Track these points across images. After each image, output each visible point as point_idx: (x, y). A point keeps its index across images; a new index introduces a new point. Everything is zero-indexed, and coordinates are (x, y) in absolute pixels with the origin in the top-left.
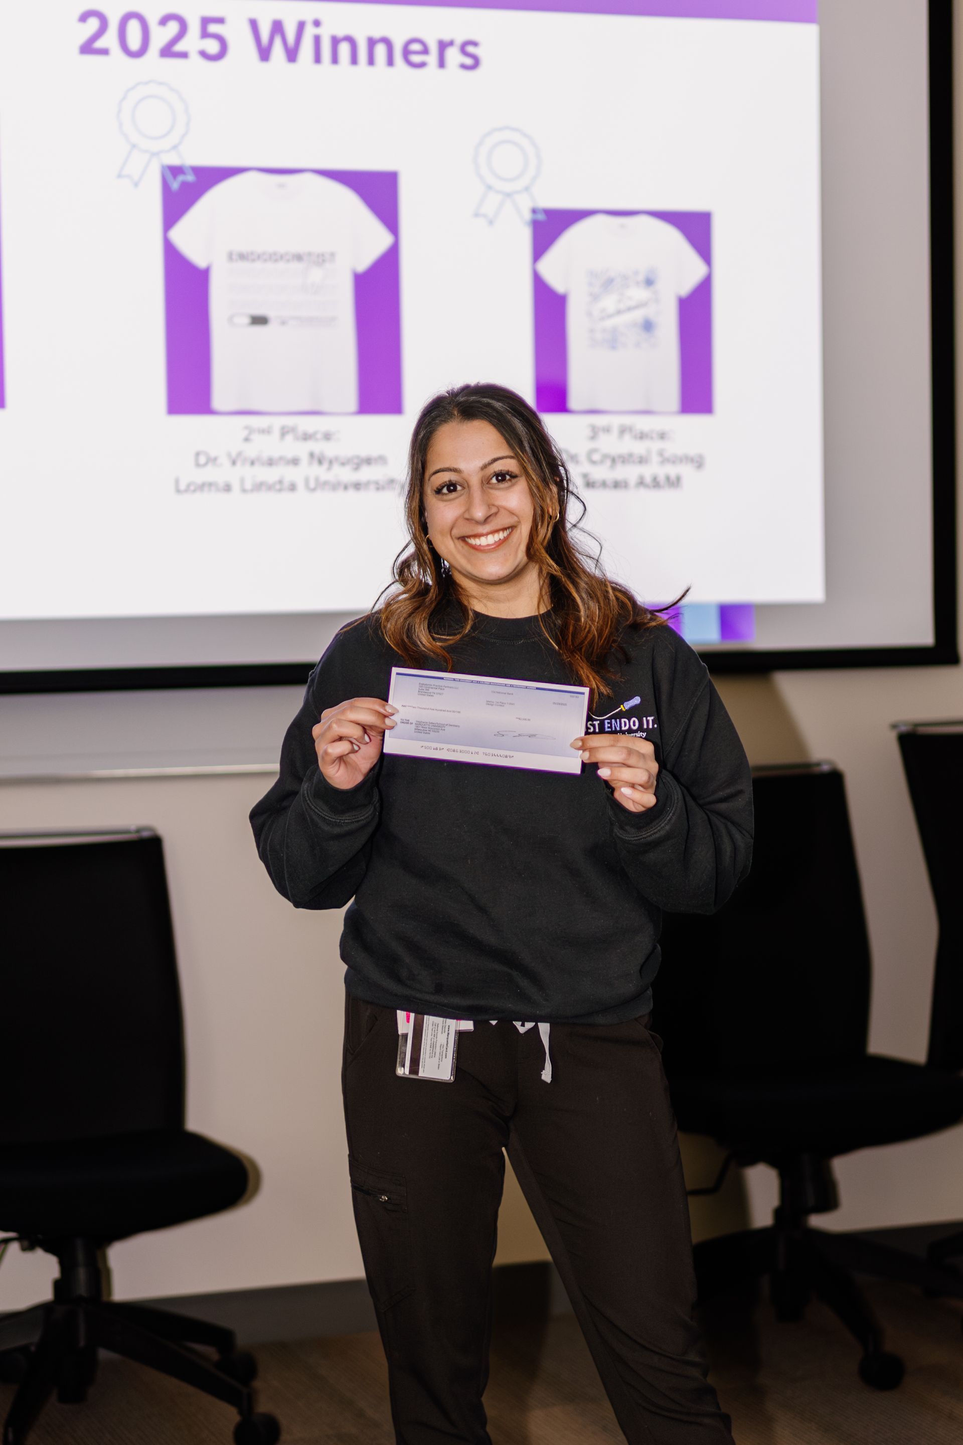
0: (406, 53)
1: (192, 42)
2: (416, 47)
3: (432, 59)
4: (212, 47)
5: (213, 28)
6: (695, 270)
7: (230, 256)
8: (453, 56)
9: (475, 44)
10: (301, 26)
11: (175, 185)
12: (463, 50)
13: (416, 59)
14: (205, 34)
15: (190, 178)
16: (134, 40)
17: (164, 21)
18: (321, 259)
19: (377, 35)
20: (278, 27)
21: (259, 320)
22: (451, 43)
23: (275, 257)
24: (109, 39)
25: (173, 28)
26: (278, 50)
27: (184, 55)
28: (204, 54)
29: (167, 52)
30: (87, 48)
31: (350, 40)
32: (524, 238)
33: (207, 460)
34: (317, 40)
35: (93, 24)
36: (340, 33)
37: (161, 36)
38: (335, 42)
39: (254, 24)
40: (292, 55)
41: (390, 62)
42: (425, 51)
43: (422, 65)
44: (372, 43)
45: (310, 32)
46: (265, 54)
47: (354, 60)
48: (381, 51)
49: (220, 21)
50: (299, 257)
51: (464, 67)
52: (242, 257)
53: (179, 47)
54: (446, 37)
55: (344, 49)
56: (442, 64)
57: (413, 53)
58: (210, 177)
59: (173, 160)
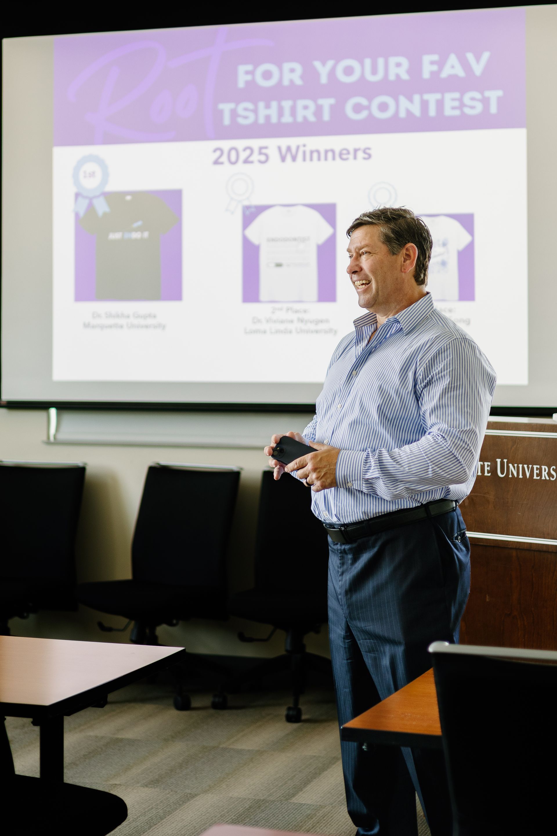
0: (341, 154)
1: (255, 157)
2: (345, 152)
3: (351, 156)
4: (263, 158)
5: (264, 151)
6: (466, 238)
7: (268, 240)
8: (360, 154)
9: (369, 149)
10: (298, 148)
11: (248, 213)
12: (365, 152)
13: (344, 157)
14: (260, 153)
15: (253, 210)
16: (233, 157)
17: (245, 150)
18: (304, 240)
19: (328, 148)
20: (289, 149)
21: (279, 265)
22: (359, 149)
23: (286, 240)
24: (224, 159)
25: (248, 152)
26: (289, 158)
27: (252, 162)
28: (261, 162)
29: (246, 161)
30: (216, 162)
31: (318, 152)
33: (256, 321)
34: (304, 153)
35: (218, 153)
36: (314, 148)
37: (243, 155)
38: (312, 152)
39: (279, 148)
40: (294, 159)
41: (334, 158)
42: (348, 153)
43: (346, 159)
44: (326, 152)
45: (301, 149)
46: (283, 159)
47: (319, 159)
48: (330, 155)
49: (266, 148)
50: (295, 239)
51: (365, 159)
52: (273, 240)
53: (251, 159)
54: (357, 147)
55: (315, 155)
56: (355, 158)
57: (343, 155)
58: (261, 209)
59: (246, 203)
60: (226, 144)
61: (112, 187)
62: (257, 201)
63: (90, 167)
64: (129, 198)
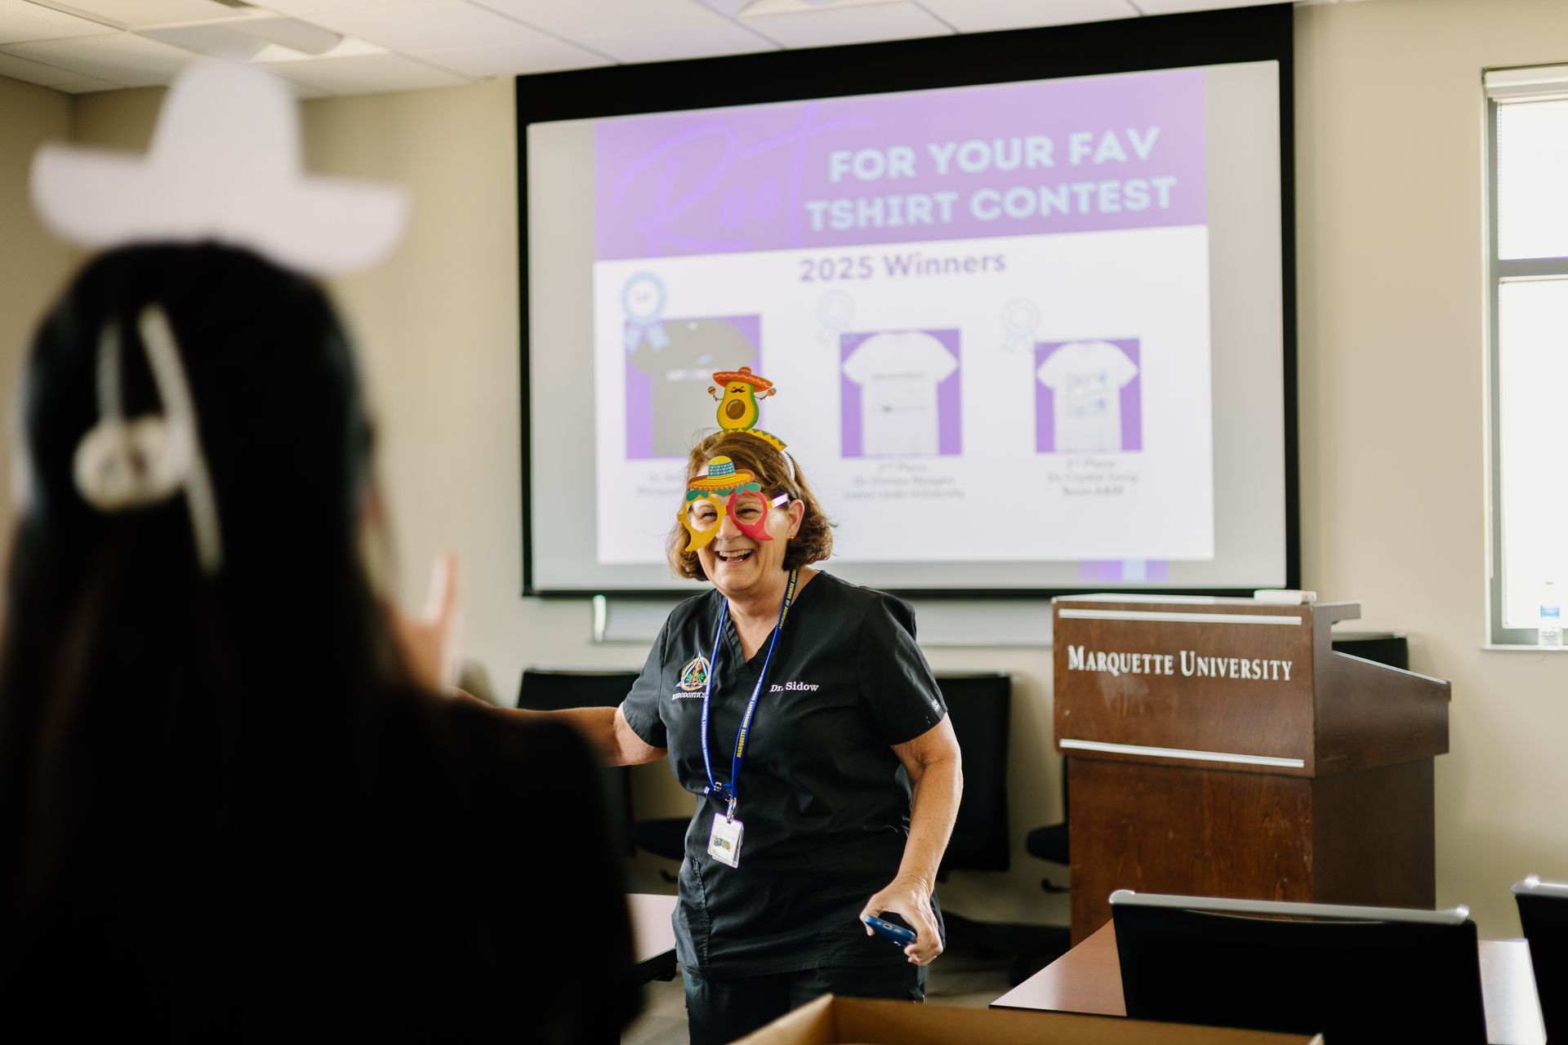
0: (965, 265)
1: (856, 270)
2: (970, 262)
3: (979, 267)
4: (864, 271)
5: (866, 262)
6: (1127, 370)
7: (873, 377)
8: (991, 264)
9: (1002, 257)
10: (910, 257)
11: (846, 342)
12: (996, 261)
13: (970, 268)
14: (862, 266)
15: (853, 338)
16: (827, 270)
17: (841, 261)
18: (919, 376)
19: (950, 257)
20: (898, 259)
21: (887, 409)
22: (989, 258)
23: (896, 377)
24: (815, 274)
25: (846, 264)
26: (898, 271)
27: (850, 277)
28: (863, 277)
29: (844, 276)
30: (806, 278)
31: (936, 262)
32: (1029, 358)
33: (859, 481)
34: (919, 265)
35: (807, 266)
36: (931, 258)
37: (840, 268)
38: (928, 263)
39: (886, 259)
40: (905, 271)
41: (957, 270)
42: (975, 263)
43: (973, 271)
44: (947, 262)
45: (915, 259)
46: (891, 271)
47: (938, 271)
48: (952, 266)
49: (868, 258)
50: (908, 376)
51: (996, 269)
52: (880, 377)
53: (849, 273)
54: (986, 255)
55: (933, 267)
56: (984, 268)
57: (968, 265)
58: (862, 337)
59: (845, 330)
60: (817, 254)
61: (672, 312)
62: (857, 327)
63: (642, 287)
64: (693, 326)
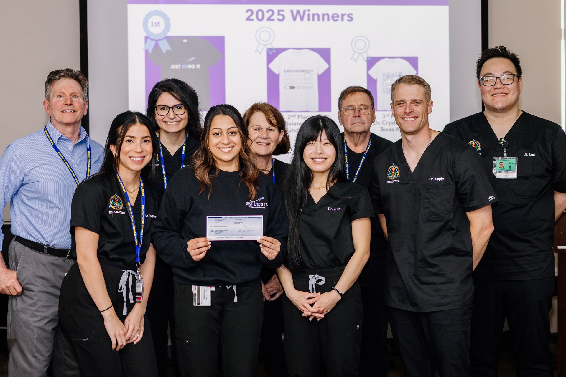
0: (333, 17)
1: (275, 16)
2: (335, 16)
3: (340, 19)
4: (281, 17)
5: (281, 13)
7: (285, 71)
8: (346, 18)
9: (352, 14)
10: (304, 11)
11: (270, 53)
12: (348, 16)
13: (335, 19)
14: (279, 14)
15: (275, 51)
16: (260, 16)
17: (268, 11)
18: (309, 71)
19: (325, 13)
20: (298, 12)
21: (292, 87)
22: (345, 14)
23: (297, 71)
24: (254, 17)
25: (270, 13)
26: (298, 18)
27: (273, 20)
28: (279, 20)
29: (269, 19)
30: (248, 19)
31: (318, 15)
32: (365, 65)
34: (309, 15)
35: (250, 13)
36: (315, 13)
37: (267, 15)
38: (314, 15)
39: (292, 11)
40: (302, 19)
41: (328, 20)
42: (338, 16)
43: (337, 20)
44: (323, 15)
45: (307, 13)
46: (295, 19)
47: (319, 20)
48: (326, 17)
49: (283, 11)
50: (303, 71)
51: (348, 20)
52: (288, 71)
53: (272, 18)
54: (344, 13)
55: (316, 17)
56: (342, 20)
57: (335, 17)
58: (280, 51)
59: (270, 47)
60: (255, 8)
61: (171, 33)
62: (277, 45)
63: (156, 19)
64: (185, 41)
